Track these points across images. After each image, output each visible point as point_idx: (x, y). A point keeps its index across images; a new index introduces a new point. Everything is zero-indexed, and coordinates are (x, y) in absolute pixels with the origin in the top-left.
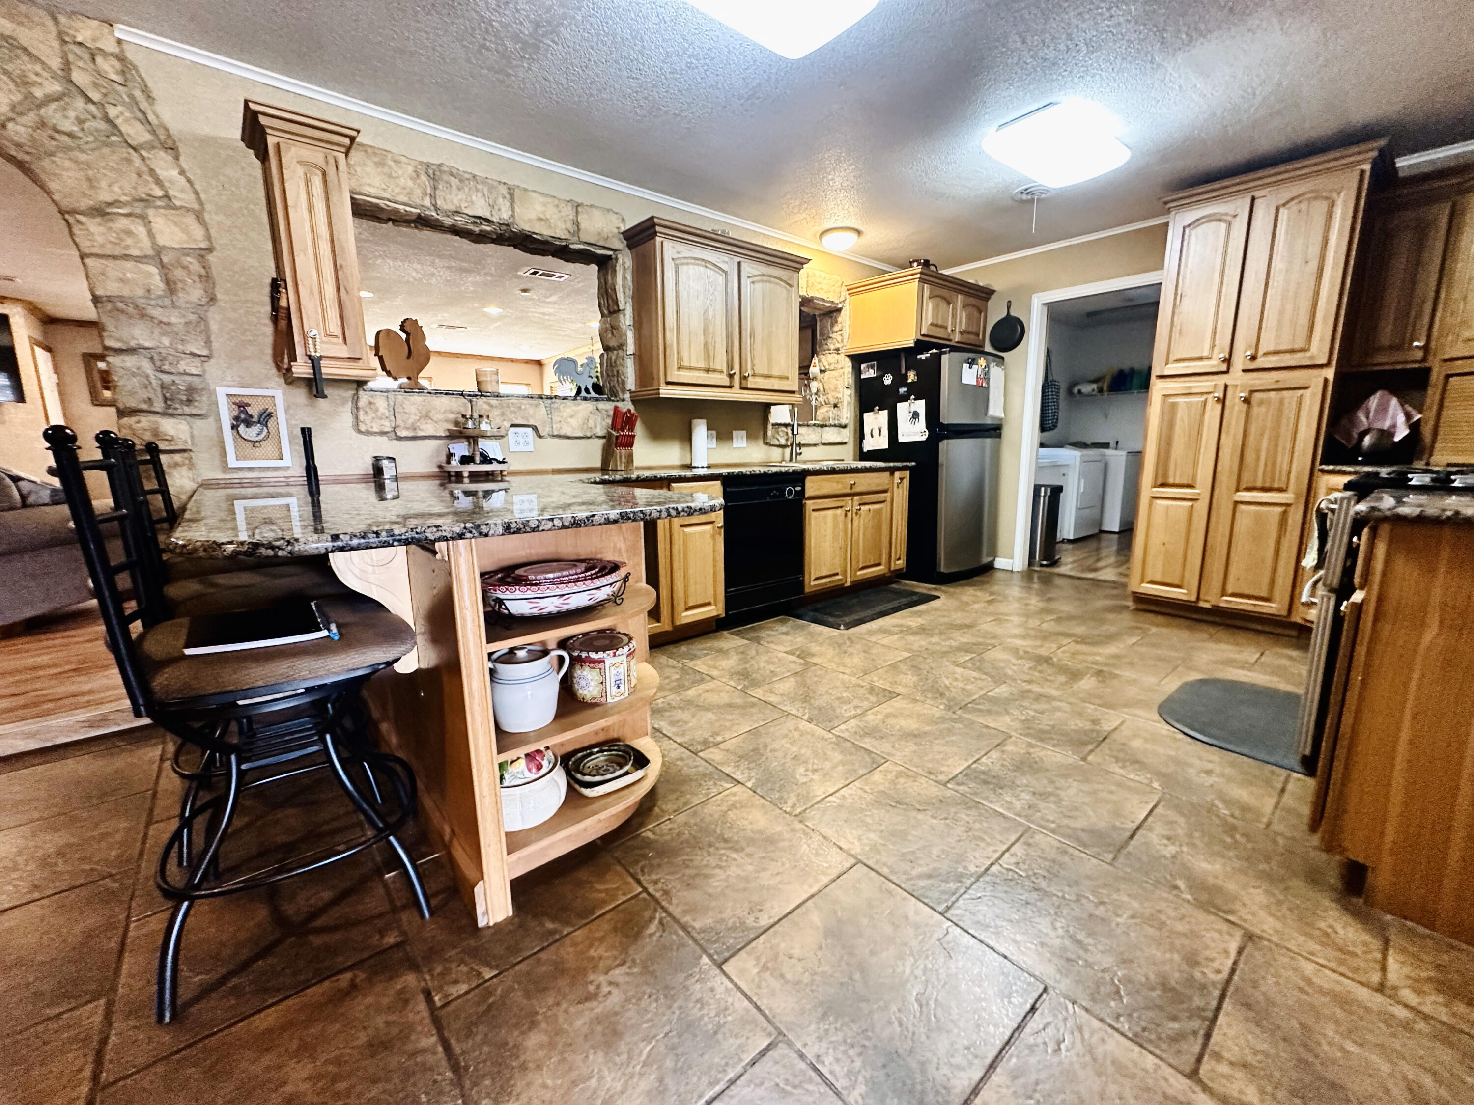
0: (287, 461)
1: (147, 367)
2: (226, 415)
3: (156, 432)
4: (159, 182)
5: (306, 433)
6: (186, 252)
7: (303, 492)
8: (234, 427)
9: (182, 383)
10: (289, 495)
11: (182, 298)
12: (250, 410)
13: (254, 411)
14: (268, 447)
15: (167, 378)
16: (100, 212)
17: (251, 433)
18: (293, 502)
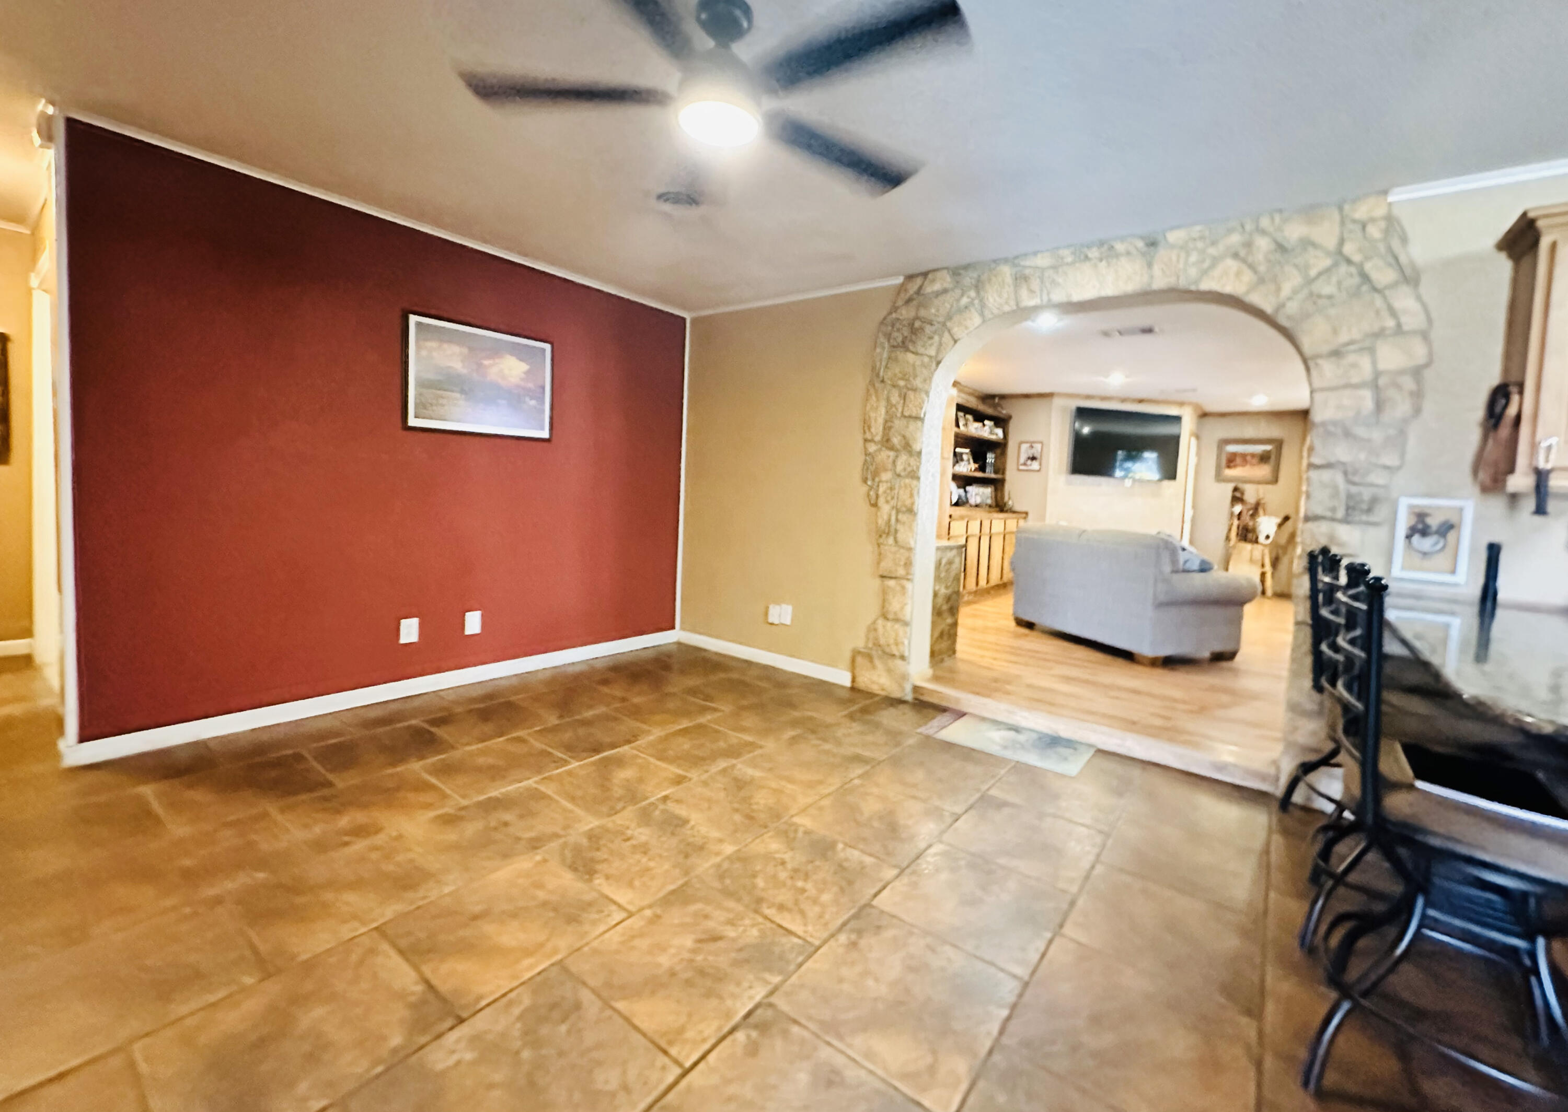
0: (1461, 576)
1: (1339, 479)
2: (1403, 524)
3: (1332, 538)
4: (1393, 312)
5: (1494, 552)
6: (1402, 372)
7: (1472, 613)
8: (1409, 537)
9: (1367, 494)
10: (1452, 613)
11: (1386, 417)
12: (1429, 521)
13: (1434, 522)
14: (1442, 560)
15: (1354, 489)
16: (1336, 354)
17: (1426, 544)
18: (1456, 623)
